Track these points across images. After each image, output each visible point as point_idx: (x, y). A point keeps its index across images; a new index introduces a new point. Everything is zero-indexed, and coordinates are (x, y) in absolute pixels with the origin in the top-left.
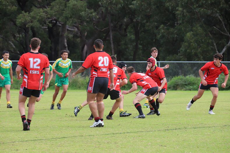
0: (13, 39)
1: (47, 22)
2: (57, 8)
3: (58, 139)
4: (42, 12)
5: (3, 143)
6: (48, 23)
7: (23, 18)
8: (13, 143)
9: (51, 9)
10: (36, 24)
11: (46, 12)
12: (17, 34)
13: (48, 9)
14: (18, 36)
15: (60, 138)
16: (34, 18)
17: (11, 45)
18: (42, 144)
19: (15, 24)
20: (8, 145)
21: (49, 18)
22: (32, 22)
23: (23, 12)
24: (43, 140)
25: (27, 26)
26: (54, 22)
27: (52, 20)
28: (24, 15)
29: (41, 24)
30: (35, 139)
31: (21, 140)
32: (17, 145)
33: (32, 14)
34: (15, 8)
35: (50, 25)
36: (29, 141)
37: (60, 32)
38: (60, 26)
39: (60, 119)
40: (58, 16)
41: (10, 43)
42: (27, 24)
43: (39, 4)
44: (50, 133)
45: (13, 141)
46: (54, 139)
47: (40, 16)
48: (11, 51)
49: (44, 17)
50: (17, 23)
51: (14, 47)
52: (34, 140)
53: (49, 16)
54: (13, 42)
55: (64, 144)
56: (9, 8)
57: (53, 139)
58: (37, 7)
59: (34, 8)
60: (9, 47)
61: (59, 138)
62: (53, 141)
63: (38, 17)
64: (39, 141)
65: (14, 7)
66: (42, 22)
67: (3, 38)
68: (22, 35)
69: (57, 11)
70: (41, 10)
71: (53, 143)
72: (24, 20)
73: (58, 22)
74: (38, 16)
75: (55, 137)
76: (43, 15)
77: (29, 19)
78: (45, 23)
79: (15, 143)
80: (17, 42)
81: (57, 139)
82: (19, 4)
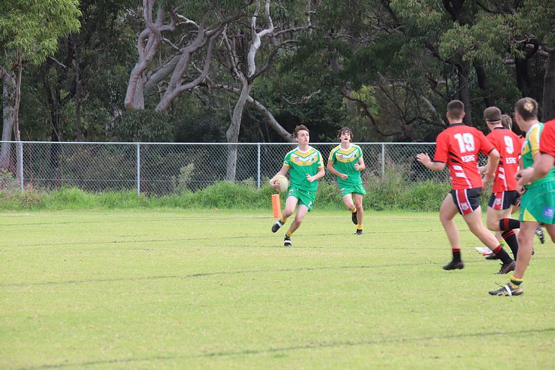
0: (430, 91)
1: (514, 47)
2: (539, 12)
3: (538, 333)
4: (501, 24)
5: (404, 340)
6: (516, 50)
7: (455, 38)
8: (426, 341)
9: (524, 16)
10: (486, 52)
11: (512, 24)
12: (441, 78)
13: (517, 16)
14: (442, 84)
15: (542, 331)
16: (481, 38)
17: (427, 106)
18: (496, 345)
19: (436, 55)
20: (415, 346)
21: (517, 38)
22: (476, 48)
23: (456, 24)
24: (500, 333)
25: (464, 59)
26: (529, 48)
27: (525, 43)
28: (458, 32)
29: (498, 52)
30: (478, 332)
31: (445, 334)
32: (436, 346)
33: (476, 28)
34: (436, 15)
35: (522, 54)
36: (465, 336)
37: (544, 71)
38: (545, 57)
39: (542, 285)
40: (541, 32)
41: (423, 101)
42: (463, 53)
43: (496, 5)
44: (517, 318)
45: (428, 336)
46: (527, 331)
47: (497, 34)
48: (425, 119)
49: (507, 36)
50: (441, 50)
51: (433, 109)
52: (477, 335)
53: (518, 32)
54: (430, 99)
55: (550, 345)
56: (422, 14)
57: (523, 334)
58: (489, 11)
59: (481, 13)
60: (422, 109)
61: (539, 331)
62: (523, 336)
63: (492, 35)
64: (489, 336)
65: (435, 12)
66: (501, 47)
67: (407, 89)
68: (453, 81)
69: (539, 21)
70: (500, 17)
71: (523, 342)
72: (458, 43)
73: (540, 48)
74: (491, 32)
75: (529, 329)
76: (505, 29)
77: (468, 41)
78: (509, 51)
79: (431, 341)
80: (440, 98)
81: (533, 333)
82: (447, 7)
